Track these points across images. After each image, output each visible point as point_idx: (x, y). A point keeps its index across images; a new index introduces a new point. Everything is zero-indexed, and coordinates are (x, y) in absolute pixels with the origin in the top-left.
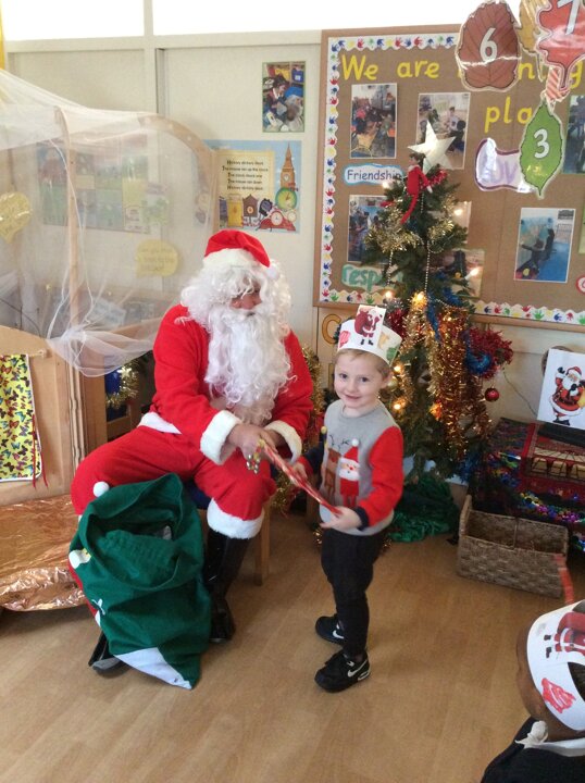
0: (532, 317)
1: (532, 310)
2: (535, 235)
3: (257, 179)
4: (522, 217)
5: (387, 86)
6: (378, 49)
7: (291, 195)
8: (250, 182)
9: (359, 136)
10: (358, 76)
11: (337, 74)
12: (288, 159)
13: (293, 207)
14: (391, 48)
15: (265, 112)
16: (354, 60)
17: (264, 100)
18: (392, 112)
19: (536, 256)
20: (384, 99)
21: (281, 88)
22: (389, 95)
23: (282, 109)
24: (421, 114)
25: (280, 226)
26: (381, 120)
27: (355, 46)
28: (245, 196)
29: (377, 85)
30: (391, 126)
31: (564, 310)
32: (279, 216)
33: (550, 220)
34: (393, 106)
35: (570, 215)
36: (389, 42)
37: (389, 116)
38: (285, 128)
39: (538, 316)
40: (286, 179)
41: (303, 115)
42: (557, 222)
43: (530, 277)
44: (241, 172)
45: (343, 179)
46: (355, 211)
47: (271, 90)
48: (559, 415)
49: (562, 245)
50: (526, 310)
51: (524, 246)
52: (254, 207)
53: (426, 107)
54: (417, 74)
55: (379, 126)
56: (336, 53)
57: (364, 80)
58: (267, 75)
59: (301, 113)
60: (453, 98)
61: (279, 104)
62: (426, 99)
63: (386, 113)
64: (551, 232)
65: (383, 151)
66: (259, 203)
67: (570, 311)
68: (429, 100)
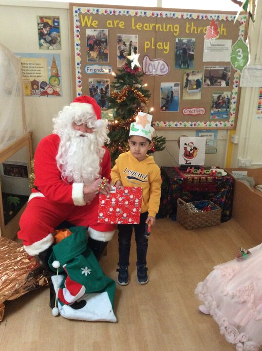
0: (167, 126)
1: (167, 123)
2: (166, 93)
3: (38, 72)
4: (161, 87)
5: (103, 31)
6: (97, 14)
7: (57, 79)
8: (34, 73)
9: (91, 52)
10: (89, 25)
11: (78, 24)
12: (54, 62)
13: (59, 85)
14: (103, 14)
15: (40, 39)
16: (86, 18)
17: (39, 34)
18: (106, 42)
19: (167, 102)
20: (102, 36)
21: (48, 29)
22: (104, 34)
23: (49, 38)
24: (118, 43)
25: (52, 94)
26: (101, 45)
27: (86, 11)
28: (32, 80)
29: (99, 30)
30: (106, 48)
31: (178, 122)
32: (51, 89)
33: (171, 87)
34: (106, 40)
35: (178, 85)
36: (102, 11)
37: (105, 44)
38: (51, 47)
39: (170, 125)
40: (54, 71)
41: (60, 42)
42: (174, 88)
43: (165, 110)
44: (28, 69)
45: (85, 71)
46: (92, 86)
47: (42, 29)
48: (187, 161)
49: (176, 96)
50: (165, 123)
51: (162, 98)
52: (37, 85)
53: (120, 41)
54: (115, 26)
55: (100, 48)
56: (77, 14)
57: (92, 27)
58: (40, 22)
59: (59, 41)
60: (131, 37)
61: (47, 36)
62: (120, 37)
63: (103, 42)
64: (172, 92)
65: (103, 59)
66: (40, 84)
67: (181, 122)
68: (121, 37)
